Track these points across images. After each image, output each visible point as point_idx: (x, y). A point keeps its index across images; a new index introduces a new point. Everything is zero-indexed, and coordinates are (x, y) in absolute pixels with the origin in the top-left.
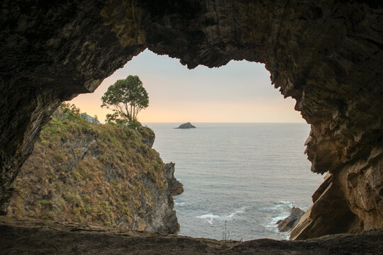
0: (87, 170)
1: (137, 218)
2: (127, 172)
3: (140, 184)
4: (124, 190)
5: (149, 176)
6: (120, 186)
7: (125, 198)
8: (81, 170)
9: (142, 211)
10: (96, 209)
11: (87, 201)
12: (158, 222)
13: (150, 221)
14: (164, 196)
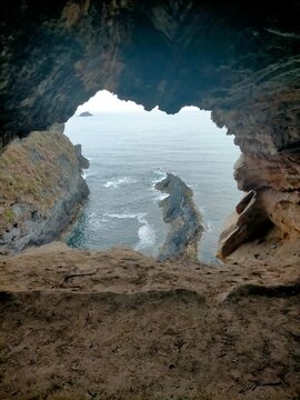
0: (14, 155)
1: (58, 188)
2: (47, 155)
3: (58, 163)
4: (46, 168)
5: (64, 157)
6: (42, 166)
7: (47, 174)
8: (9, 155)
9: (62, 183)
10: (26, 185)
11: (18, 180)
12: (74, 190)
13: (69, 190)
14: (76, 170)
